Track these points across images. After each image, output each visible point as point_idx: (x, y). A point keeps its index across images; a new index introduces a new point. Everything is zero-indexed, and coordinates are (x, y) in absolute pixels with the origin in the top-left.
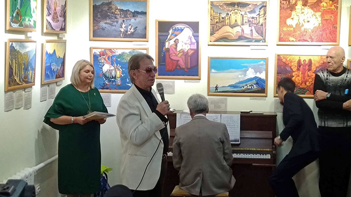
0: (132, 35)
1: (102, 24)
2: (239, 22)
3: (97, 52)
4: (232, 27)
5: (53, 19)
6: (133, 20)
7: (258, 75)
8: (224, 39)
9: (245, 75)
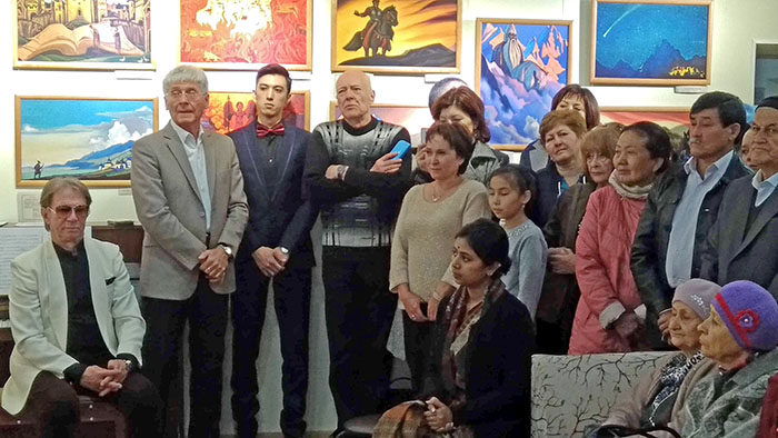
2: (88, 16)
4: (72, 26)
8: (53, 53)
9: (106, 139)
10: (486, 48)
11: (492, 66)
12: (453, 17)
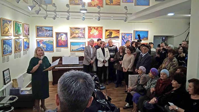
0: (48, 36)
1: (40, 33)
2: (78, 33)
3: (38, 41)
4: (76, 34)
5: (26, 32)
6: (49, 32)
7: (83, 46)
8: (74, 37)
9: (80, 47)
10: (123, 36)
11: (123, 38)
12: (119, 33)
